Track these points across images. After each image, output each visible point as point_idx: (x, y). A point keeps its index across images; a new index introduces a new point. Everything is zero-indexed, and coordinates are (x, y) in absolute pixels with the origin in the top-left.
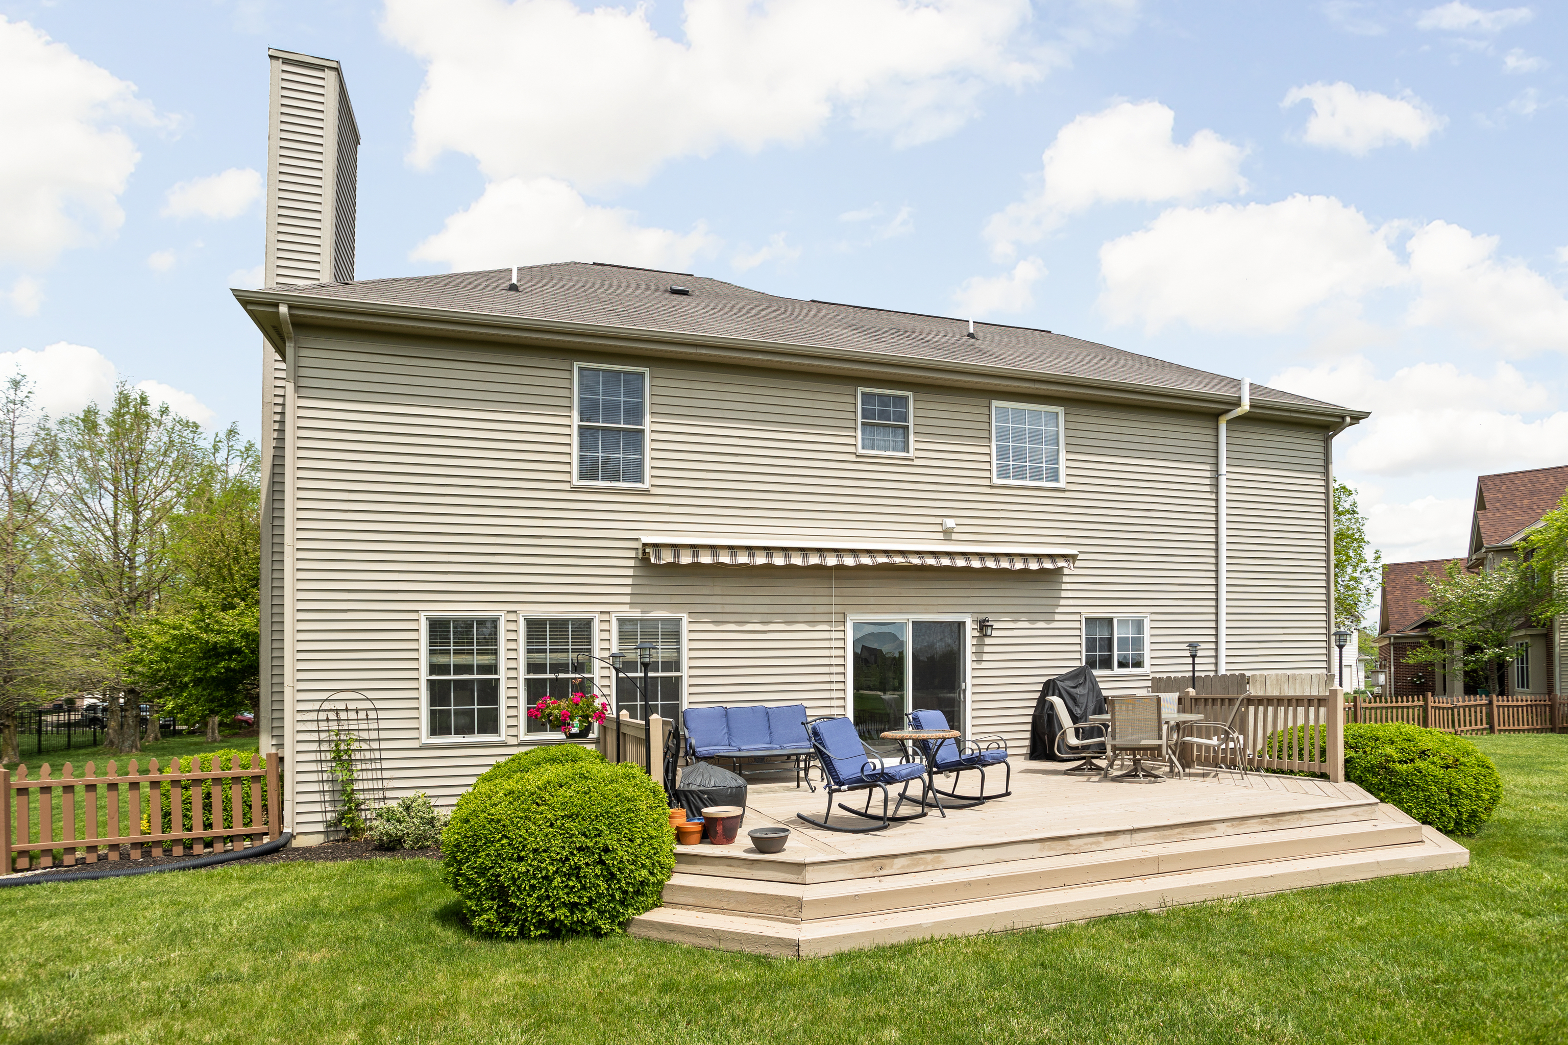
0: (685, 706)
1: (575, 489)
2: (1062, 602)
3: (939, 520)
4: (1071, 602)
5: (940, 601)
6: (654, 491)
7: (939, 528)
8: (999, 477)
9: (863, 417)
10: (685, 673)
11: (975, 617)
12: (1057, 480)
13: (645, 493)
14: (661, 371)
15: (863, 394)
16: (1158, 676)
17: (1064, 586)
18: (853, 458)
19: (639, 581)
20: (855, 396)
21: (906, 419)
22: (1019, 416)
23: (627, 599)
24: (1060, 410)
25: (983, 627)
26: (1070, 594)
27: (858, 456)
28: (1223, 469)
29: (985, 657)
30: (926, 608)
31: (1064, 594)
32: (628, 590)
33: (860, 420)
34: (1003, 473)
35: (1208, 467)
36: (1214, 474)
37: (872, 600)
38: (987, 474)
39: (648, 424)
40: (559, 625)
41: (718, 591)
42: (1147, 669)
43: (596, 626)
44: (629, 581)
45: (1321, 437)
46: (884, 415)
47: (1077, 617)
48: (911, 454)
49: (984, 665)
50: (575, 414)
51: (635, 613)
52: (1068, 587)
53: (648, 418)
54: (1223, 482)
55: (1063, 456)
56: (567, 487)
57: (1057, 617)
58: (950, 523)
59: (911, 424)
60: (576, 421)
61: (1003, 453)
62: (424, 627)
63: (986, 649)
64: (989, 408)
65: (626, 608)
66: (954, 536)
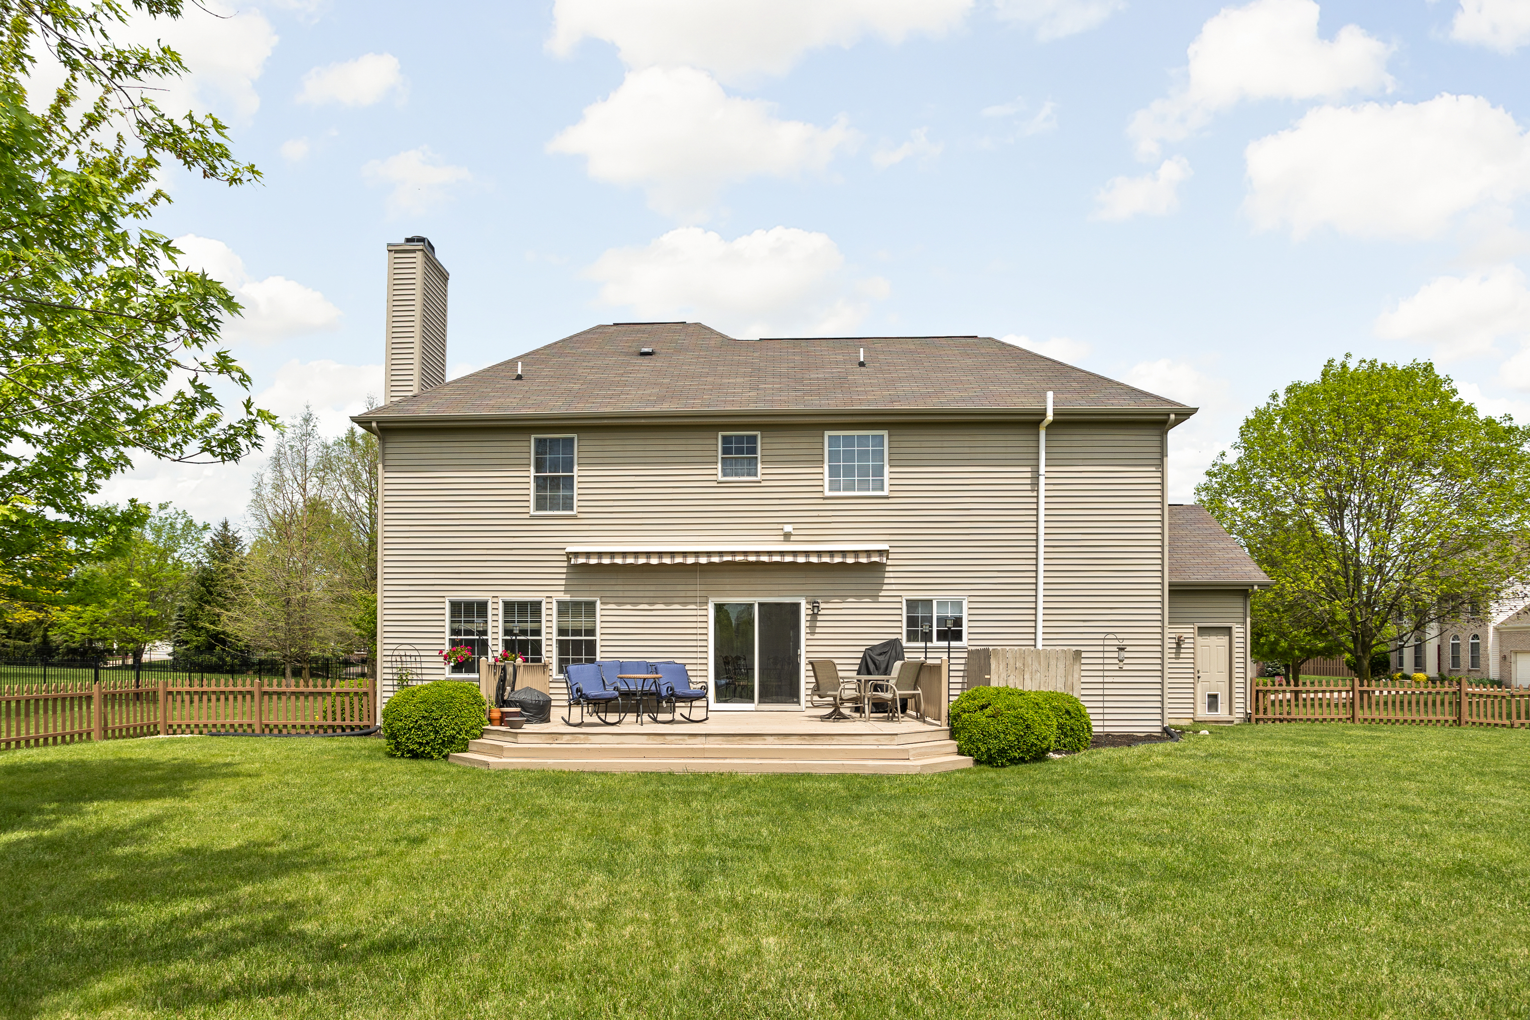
0: (598, 659)
1: (533, 517)
2: (885, 587)
3: (780, 526)
4: (894, 587)
5: (781, 587)
6: (580, 516)
7: (781, 532)
8: (830, 490)
9: (724, 453)
10: (598, 637)
11: (810, 599)
12: (883, 490)
13: (574, 517)
14: (583, 435)
15: (724, 437)
16: (974, 648)
17: (887, 575)
18: (715, 484)
19: (570, 576)
20: (717, 439)
21: (755, 453)
22: (849, 440)
23: (562, 588)
24: (885, 433)
25: (815, 606)
26: (893, 581)
27: (719, 483)
28: (1042, 469)
29: (818, 630)
30: (770, 593)
31: (886, 581)
32: (563, 582)
33: (720, 456)
34: (834, 486)
35: (1029, 469)
36: (1035, 475)
37: (728, 587)
38: (820, 489)
39: (576, 472)
40: (523, 605)
41: (620, 582)
42: (965, 642)
43: (544, 606)
44: (564, 576)
45: (1157, 432)
46: (740, 451)
47: (899, 599)
48: (759, 478)
49: (816, 636)
50: (532, 469)
51: (567, 598)
52: (889, 577)
53: (576, 468)
54: (1042, 480)
55: (887, 469)
56: (527, 516)
57: (881, 599)
58: (788, 528)
59: (759, 456)
60: (532, 472)
61: (834, 472)
62: (447, 606)
63: (818, 624)
64: (823, 437)
65: (562, 594)
66: (792, 538)
